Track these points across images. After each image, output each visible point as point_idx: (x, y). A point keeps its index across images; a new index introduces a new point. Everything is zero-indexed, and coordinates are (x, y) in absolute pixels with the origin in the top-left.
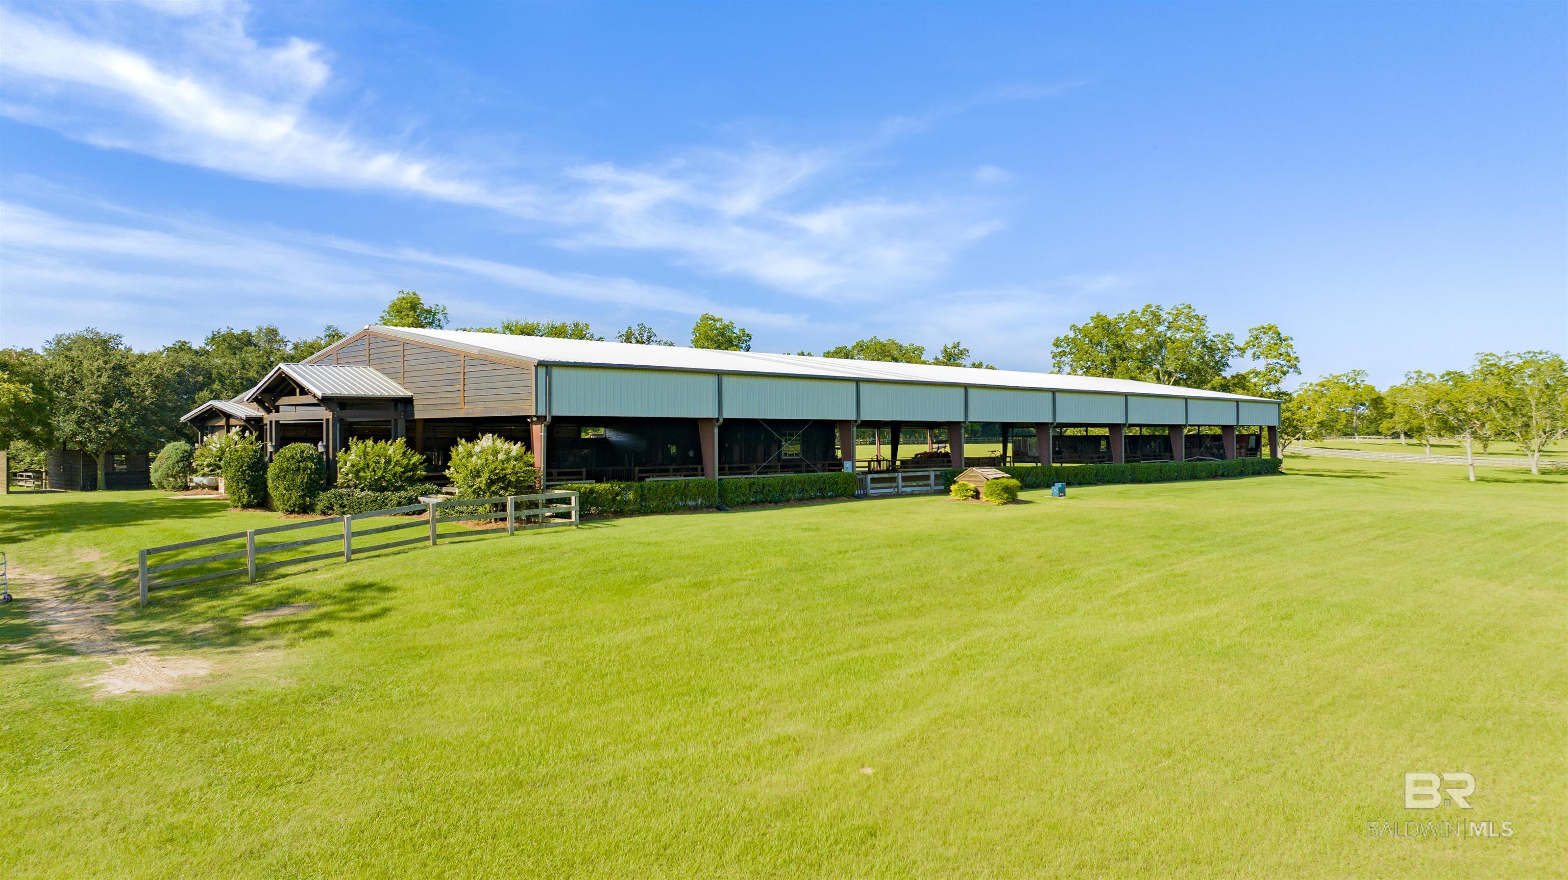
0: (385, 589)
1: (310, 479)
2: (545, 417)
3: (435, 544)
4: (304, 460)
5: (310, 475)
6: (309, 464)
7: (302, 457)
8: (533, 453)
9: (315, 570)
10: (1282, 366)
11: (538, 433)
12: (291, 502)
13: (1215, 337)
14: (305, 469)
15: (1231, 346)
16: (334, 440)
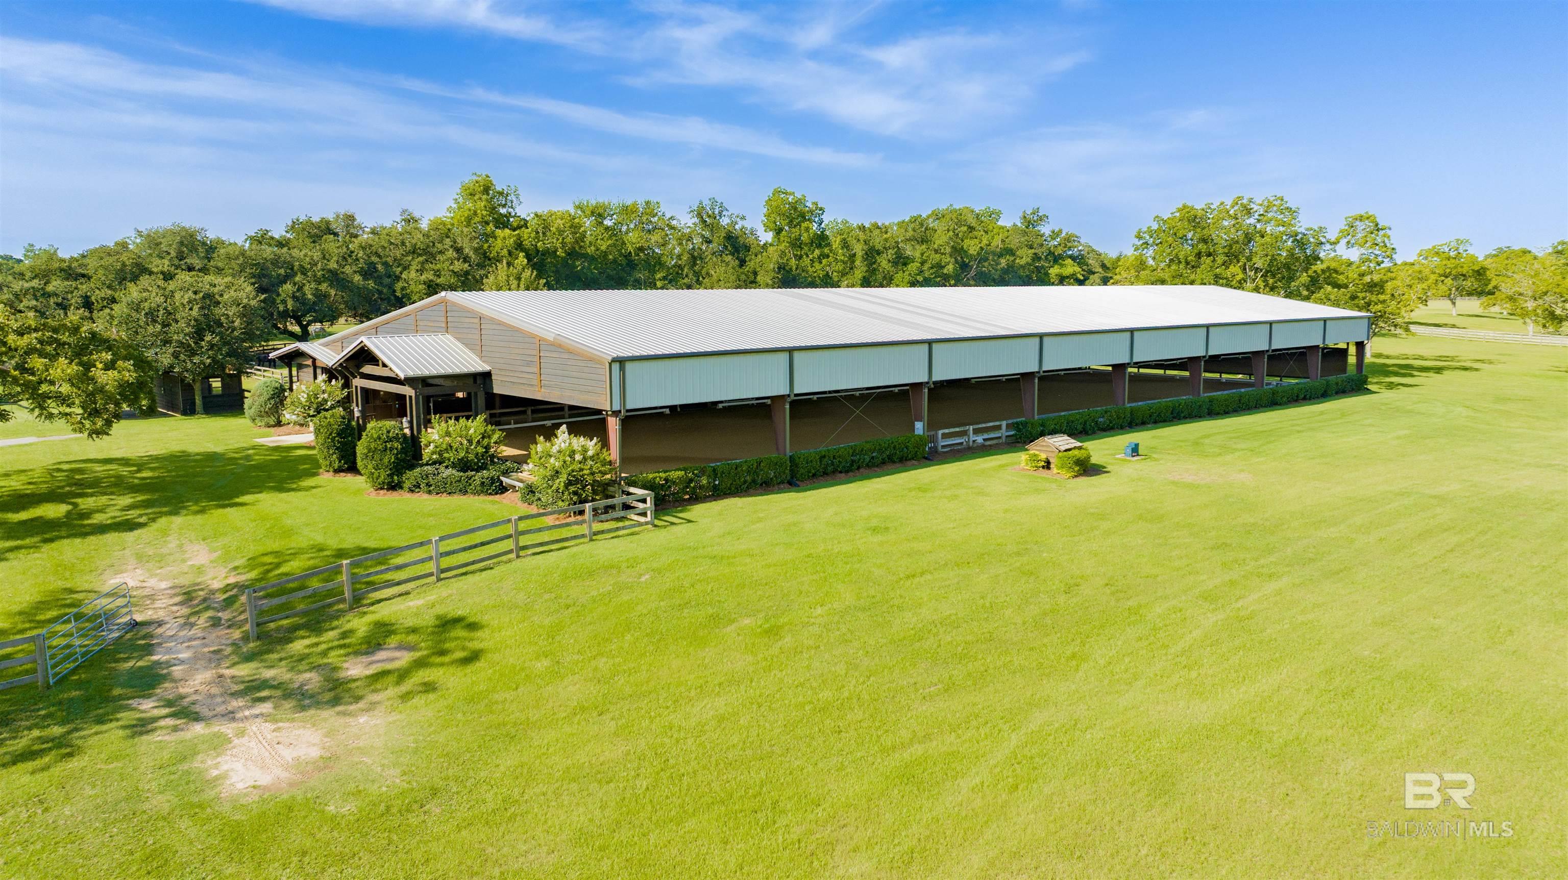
0: (473, 627)
1: (397, 458)
2: (620, 411)
3: (518, 557)
4: (390, 440)
5: (397, 454)
6: (396, 445)
7: (388, 437)
8: (608, 449)
9: (407, 593)
10: (1377, 255)
11: (613, 425)
12: (380, 480)
13: (1307, 229)
14: (391, 449)
15: (1323, 240)
16: (418, 417)
